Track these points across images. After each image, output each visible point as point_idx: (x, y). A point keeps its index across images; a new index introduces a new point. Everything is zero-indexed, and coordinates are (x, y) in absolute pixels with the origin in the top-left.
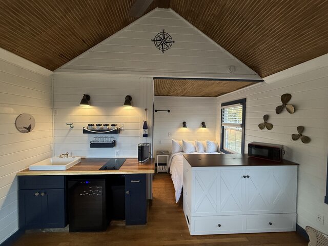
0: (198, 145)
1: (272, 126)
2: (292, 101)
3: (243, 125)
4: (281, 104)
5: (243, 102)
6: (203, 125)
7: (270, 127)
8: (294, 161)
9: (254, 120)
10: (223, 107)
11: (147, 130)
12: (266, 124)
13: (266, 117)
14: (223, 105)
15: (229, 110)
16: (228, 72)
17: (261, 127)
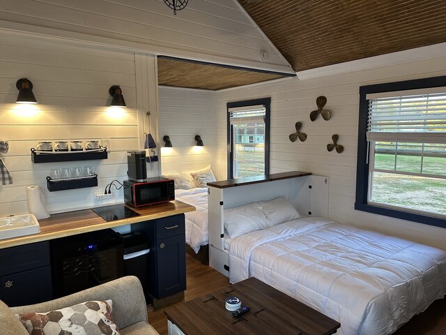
2: (327, 106)
3: (267, 137)
4: (315, 108)
5: (266, 102)
6: (199, 141)
10: (230, 110)
11: (155, 150)
12: (298, 135)
14: (231, 105)
16: (259, 58)
17: (292, 138)
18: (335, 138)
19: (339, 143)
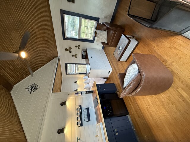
0: (85, 83)
1: (76, 54)
2: (68, 48)
3: (76, 64)
4: (68, 51)
5: (66, 64)
6: (76, 82)
7: (76, 55)
8: (85, 49)
9: (74, 60)
10: (68, 74)
11: (79, 93)
12: (75, 56)
13: (73, 56)
14: (66, 73)
15: (69, 71)
16: (54, 65)
17: (76, 57)
18: (76, 47)
19: (78, 46)
